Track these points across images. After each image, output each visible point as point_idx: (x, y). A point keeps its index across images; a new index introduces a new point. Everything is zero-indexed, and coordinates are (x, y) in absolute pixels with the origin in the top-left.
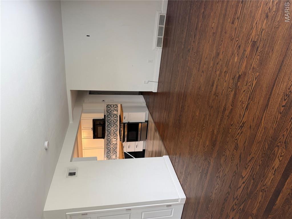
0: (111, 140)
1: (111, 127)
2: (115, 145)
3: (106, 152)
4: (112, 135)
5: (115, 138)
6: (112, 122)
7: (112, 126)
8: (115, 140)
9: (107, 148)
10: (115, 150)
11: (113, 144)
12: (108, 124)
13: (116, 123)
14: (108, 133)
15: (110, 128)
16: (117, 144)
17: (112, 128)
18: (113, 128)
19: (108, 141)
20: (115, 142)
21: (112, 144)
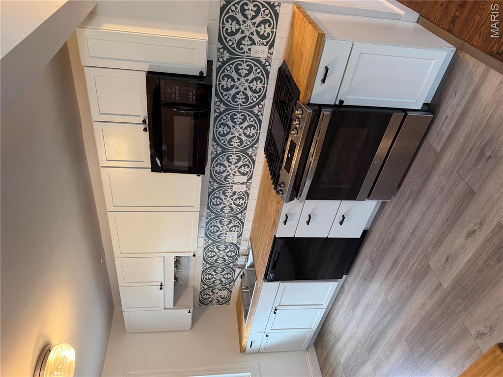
0: (226, 178)
1: (230, 124)
2: (239, 198)
3: (204, 220)
4: (234, 159)
5: (243, 174)
6: (240, 99)
7: (238, 121)
8: (244, 179)
9: (208, 208)
10: (239, 216)
11: (235, 193)
12: (223, 108)
13: (256, 110)
14: (219, 150)
15: (226, 130)
16: (248, 194)
17: (237, 131)
18: (241, 131)
19: (215, 181)
20: (243, 188)
21: (229, 193)
